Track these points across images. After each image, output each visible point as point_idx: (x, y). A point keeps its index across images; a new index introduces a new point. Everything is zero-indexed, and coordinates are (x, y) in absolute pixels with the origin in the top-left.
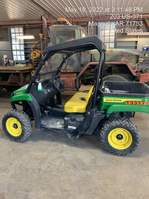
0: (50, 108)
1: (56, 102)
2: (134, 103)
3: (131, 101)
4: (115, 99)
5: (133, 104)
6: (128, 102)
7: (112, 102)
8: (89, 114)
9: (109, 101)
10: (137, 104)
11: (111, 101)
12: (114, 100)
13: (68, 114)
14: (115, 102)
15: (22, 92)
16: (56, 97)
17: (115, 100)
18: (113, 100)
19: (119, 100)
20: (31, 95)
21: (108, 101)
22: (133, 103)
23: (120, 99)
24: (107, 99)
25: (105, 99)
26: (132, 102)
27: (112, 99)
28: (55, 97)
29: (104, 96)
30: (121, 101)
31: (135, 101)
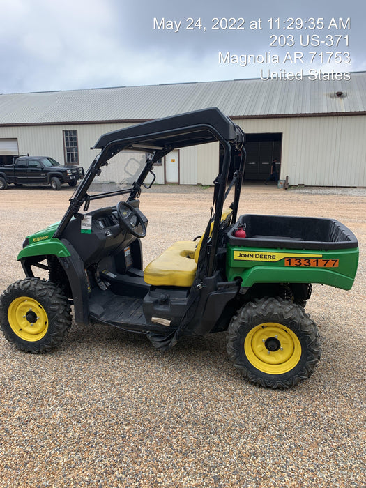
0: (113, 276)
1: (129, 263)
2: (303, 262)
3: (297, 259)
4: (260, 254)
6: (290, 260)
7: (254, 259)
8: (201, 287)
9: (247, 259)
10: (310, 264)
11: (251, 259)
12: (257, 256)
13: (153, 288)
14: (259, 259)
15: (47, 237)
16: (129, 250)
17: (261, 256)
18: (254, 256)
19: (269, 257)
20: (68, 243)
21: (244, 259)
22: (301, 264)
23: (272, 254)
24: (242, 253)
25: (237, 254)
26: (299, 259)
27: (254, 253)
28: (127, 252)
29: (234, 247)
30: (273, 257)
31: (306, 259)
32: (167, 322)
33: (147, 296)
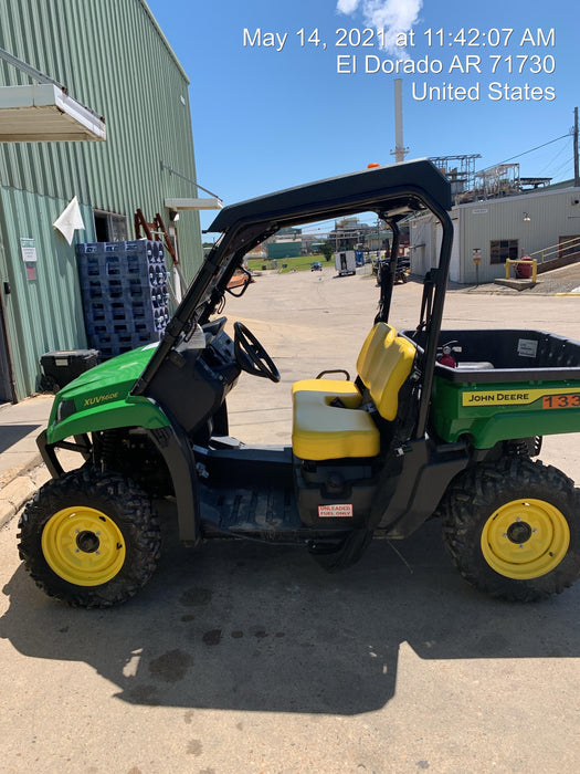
0: (203, 451)
2: (571, 400)
4: (504, 393)
5: (570, 405)
6: (551, 399)
7: (496, 402)
9: (484, 403)
11: (490, 403)
12: (500, 397)
13: (311, 465)
14: (503, 402)
15: (115, 395)
17: (506, 397)
18: (496, 397)
19: (519, 397)
21: (480, 403)
22: (567, 404)
23: (522, 392)
24: (476, 394)
25: (468, 398)
26: (563, 397)
27: (495, 394)
30: (525, 397)
31: (574, 396)
33: (299, 481)
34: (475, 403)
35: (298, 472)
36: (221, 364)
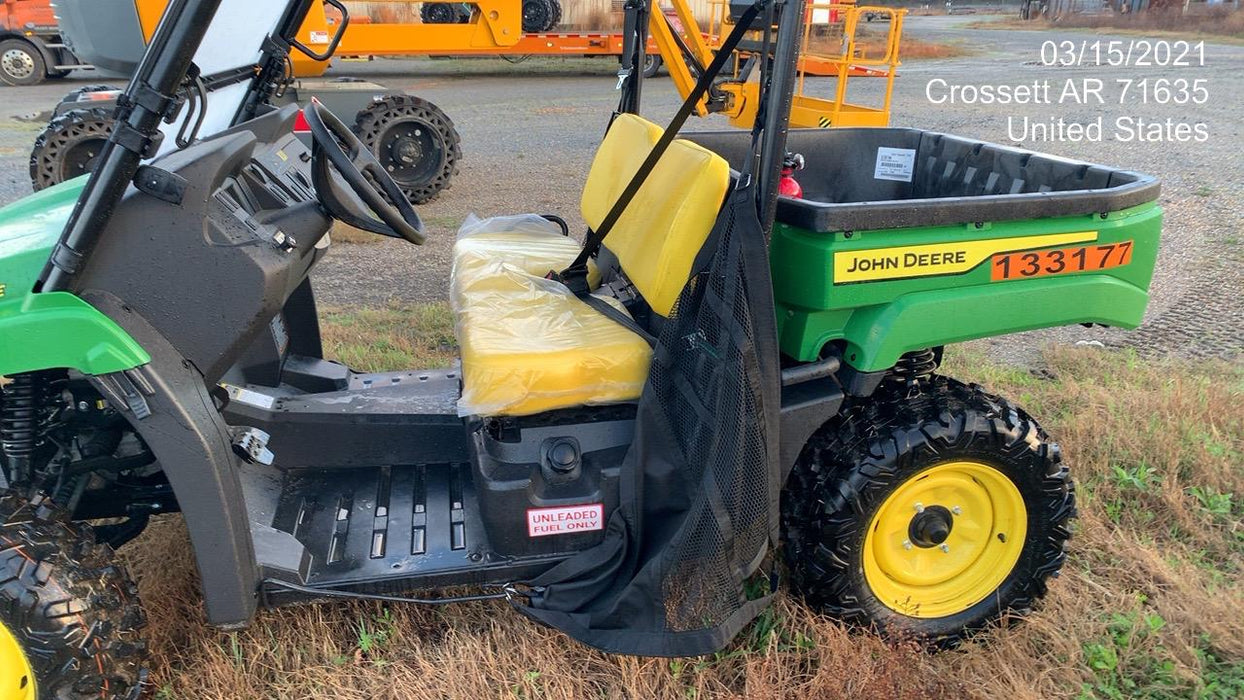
0: (262, 402)
2: (1045, 262)
3: (1026, 254)
4: (918, 250)
5: (1042, 272)
6: (1006, 261)
7: (901, 271)
9: (878, 273)
10: (1063, 265)
11: (891, 272)
12: (911, 260)
14: (917, 271)
17: (920, 260)
18: (901, 262)
19: (947, 258)
21: (871, 275)
22: (1037, 268)
23: (953, 248)
24: (861, 255)
25: (845, 264)
26: (1032, 255)
27: (900, 253)
29: (833, 237)
30: (959, 257)
31: (1052, 250)
32: (587, 517)
33: (482, 461)
34: (859, 276)
35: (478, 439)
36: (281, 206)
